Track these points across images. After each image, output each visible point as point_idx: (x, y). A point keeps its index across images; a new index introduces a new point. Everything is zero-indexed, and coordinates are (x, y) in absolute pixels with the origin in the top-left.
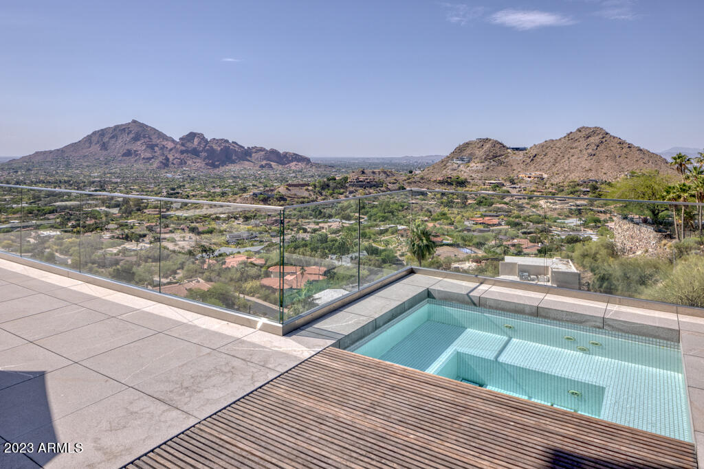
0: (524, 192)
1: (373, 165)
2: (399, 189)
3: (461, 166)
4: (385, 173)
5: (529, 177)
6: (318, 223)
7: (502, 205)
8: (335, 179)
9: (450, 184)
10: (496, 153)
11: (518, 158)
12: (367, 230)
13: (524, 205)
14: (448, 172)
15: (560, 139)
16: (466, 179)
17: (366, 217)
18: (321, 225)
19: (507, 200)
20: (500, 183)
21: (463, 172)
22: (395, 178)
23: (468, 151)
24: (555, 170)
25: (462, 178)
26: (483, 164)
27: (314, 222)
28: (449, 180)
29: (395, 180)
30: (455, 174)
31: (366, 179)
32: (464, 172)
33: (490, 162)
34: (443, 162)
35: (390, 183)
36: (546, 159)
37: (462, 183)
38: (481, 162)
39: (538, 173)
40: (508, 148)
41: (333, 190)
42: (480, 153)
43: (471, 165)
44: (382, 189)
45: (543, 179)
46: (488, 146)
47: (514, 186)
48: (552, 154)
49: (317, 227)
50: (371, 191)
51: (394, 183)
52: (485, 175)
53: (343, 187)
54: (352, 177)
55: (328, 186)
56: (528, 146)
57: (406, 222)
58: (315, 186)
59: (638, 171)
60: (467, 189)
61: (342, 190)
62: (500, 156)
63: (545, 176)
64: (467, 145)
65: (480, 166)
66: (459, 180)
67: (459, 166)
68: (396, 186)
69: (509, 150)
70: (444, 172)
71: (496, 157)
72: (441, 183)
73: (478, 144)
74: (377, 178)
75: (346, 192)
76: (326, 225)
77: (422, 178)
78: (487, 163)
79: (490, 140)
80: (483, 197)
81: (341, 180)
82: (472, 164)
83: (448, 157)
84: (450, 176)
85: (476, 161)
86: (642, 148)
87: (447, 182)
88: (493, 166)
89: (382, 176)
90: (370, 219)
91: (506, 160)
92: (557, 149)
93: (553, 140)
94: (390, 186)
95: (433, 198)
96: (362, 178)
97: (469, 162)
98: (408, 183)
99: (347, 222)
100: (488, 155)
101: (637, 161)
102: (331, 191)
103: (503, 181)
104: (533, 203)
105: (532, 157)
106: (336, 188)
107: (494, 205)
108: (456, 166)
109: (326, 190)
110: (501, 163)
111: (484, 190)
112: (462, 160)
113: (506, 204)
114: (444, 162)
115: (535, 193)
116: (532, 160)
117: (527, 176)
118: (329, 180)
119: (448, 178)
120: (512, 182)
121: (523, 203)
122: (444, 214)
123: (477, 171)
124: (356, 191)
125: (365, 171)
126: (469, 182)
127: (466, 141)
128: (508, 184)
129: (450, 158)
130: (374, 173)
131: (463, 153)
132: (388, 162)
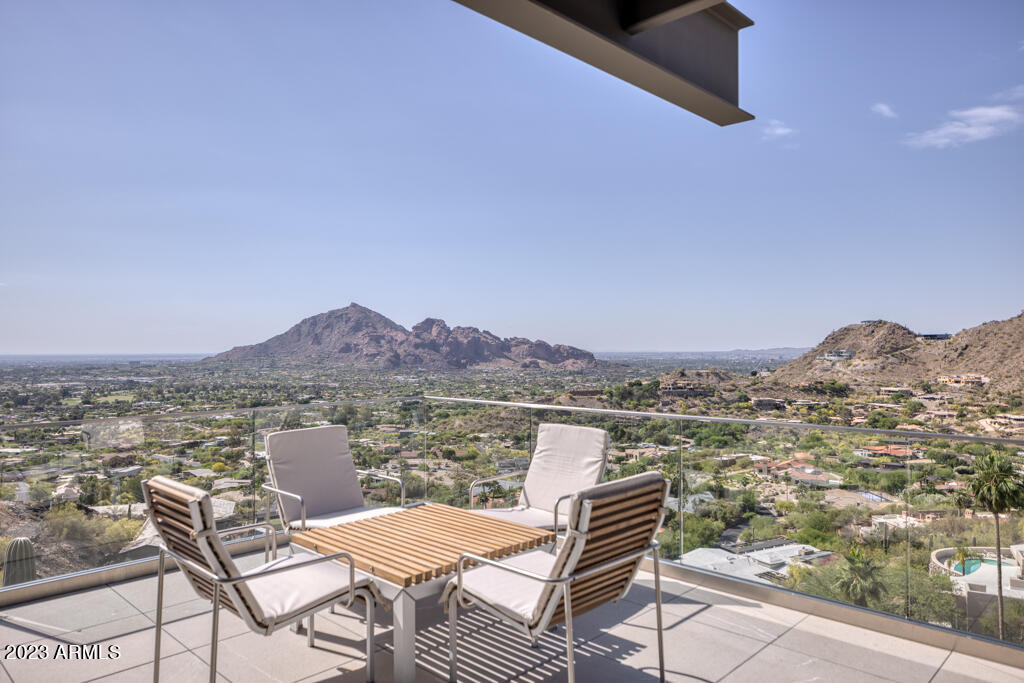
0: (950, 406)
1: (692, 363)
2: (740, 400)
3: (838, 364)
4: (717, 375)
5: (957, 382)
6: (623, 449)
7: (914, 427)
8: (641, 384)
9: (821, 392)
10: (897, 343)
11: (935, 351)
12: (701, 461)
13: (952, 427)
14: (816, 374)
15: (1011, 320)
16: (847, 385)
17: (692, 442)
18: (628, 451)
19: (921, 417)
20: (907, 392)
21: (840, 374)
22: (732, 382)
23: (849, 341)
24: (1003, 370)
25: (841, 382)
26: (875, 361)
27: (617, 448)
28: (819, 386)
29: (733, 385)
30: (827, 377)
31: (688, 385)
32: (843, 374)
33: (887, 358)
34: (806, 358)
35: (725, 390)
36: (986, 353)
37: (841, 391)
38: (872, 358)
39: (972, 376)
40: (916, 336)
41: (639, 400)
42: (870, 344)
43: (854, 363)
44: (713, 399)
45: (982, 385)
46: (881, 332)
47: (931, 396)
48: (996, 344)
49: (623, 454)
50: (696, 402)
51: (731, 391)
52: (878, 378)
53: (654, 395)
54: (666, 381)
55: (630, 394)
56: (953, 332)
57: (759, 449)
58: (611, 395)
60: (849, 400)
61: (652, 401)
62: (903, 348)
63: (985, 380)
64: (846, 331)
65: (870, 364)
66: (836, 386)
67: (833, 365)
68: (735, 395)
69: (919, 339)
70: (809, 373)
71: (897, 350)
72: (807, 390)
73: (864, 329)
74: (705, 382)
75: (658, 404)
76: (636, 452)
77: (776, 384)
78: (881, 359)
79: (885, 323)
80: (880, 414)
81: (649, 385)
82: (856, 362)
83: (814, 351)
84: (819, 380)
85: (863, 356)
87: (816, 389)
88: (892, 364)
89: (713, 381)
90: (699, 444)
91: (915, 355)
92: (1006, 336)
93: (997, 322)
94: (726, 395)
95: (795, 414)
96: (681, 383)
97: (850, 357)
98: (754, 390)
99: (666, 448)
100: (883, 347)
102: (636, 402)
103: (910, 389)
104: (967, 424)
105: (962, 350)
106: (642, 397)
107: (899, 427)
108: (829, 364)
109: (628, 400)
110: (906, 359)
111: (877, 401)
112: (839, 354)
113: (920, 424)
114: (809, 359)
115: (970, 408)
116: (961, 354)
117: (955, 380)
118: (631, 385)
119: (817, 383)
120: (927, 389)
121: (949, 424)
122: (818, 439)
123: (865, 373)
124: (674, 402)
125: (686, 372)
126: (853, 390)
127: (845, 325)
128: (919, 392)
129: (818, 352)
130: (699, 375)
131: (837, 342)
132: (710, 358)
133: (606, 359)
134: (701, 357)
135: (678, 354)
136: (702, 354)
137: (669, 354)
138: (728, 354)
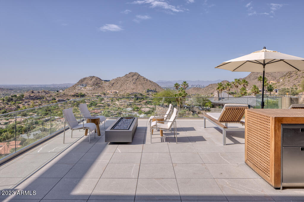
0: (110, 99)
1: (37, 89)
2: (53, 100)
3: (82, 88)
4: (45, 92)
5: (111, 92)
6: (8, 120)
7: (101, 104)
8: (16, 96)
9: (78, 96)
10: (98, 83)
11: (107, 84)
12: (38, 121)
13: (110, 104)
14: (76, 91)
15: (123, 77)
16: (85, 94)
17: (36, 114)
18: (10, 120)
19: (103, 102)
20: (100, 95)
21: (83, 91)
22: (50, 94)
23: (85, 82)
24: (121, 89)
25: (83, 93)
26: (92, 87)
27: (5, 119)
28: (77, 95)
29: (51, 95)
30: (79, 92)
31: (35, 95)
32: (84, 91)
33: (95, 86)
34: (73, 86)
35: (48, 97)
36: (118, 85)
37: (83, 96)
38: (91, 86)
39: (115, 90)
40: (102, 80)
41: (15, 102)
42: (91, 82)
43: (87, 88)
44: (43, 100)
45: (117, 93)
46: (94, 79)
47: (105, 96)
48: (120, 83)
49: (8, 121)
50: (37, 101)
51: (50, 97)
52: (93, 92)
53: (21, 100)
54: (26, 94)
55: (12, 99)
56: (111, 79)
57: (58, 115)
58: (4, 100)
59: (150, 89)
60: (85, 98)
61: (21, 102)
62: (99, 84)
63: (117, 92)
64: (85, 79)
65: (91, 88)
66: (82, 94)
67: (81, 88)
68: (51, 98)
69: (103, 81)
70: (74, 91)
71: (98, 84)
72: (74, 96)
73: (90, 78)
74: (41, 95)
75: (23, 102)
76: (13, 120)
77: (64, 94)
78: (94, 87)
79: (95, 77)
80: (93, 102)
81: (20, 96)
82: (87, 87)
83: (76, 84)
84: (77, 93)
85: (89, 86)
86: (151, 80)
87: (76, 95)
88: (96, 88)
89: (44, 94)
90: (38, 115)
91: (102, 85)
92: (122, 81)
93: (120, 77)
94: (48, 98)
95: (70, 103)
96: (32, 95)
97: (86, 86)
98: (57, 96)
99: (25, 117)
100: (94, 83)
101: (149, 85)
102: (14, 102)
103: (101, 94)
104: (113, 103)
105: (113, 83)
106: (17, 100)
107: (97, 105)
108: (80, 88)
109: (11, 102)
110: (100, 87)
111: (93, 98)
112: (83, 85)
113: (103, 104)
114: (74, 87)
115: (114, 99)
116: (112, 85)
117: (110, 92)
118: (12, 96)
119: (76, 94)
120: (105, 94)
121: (109, 103)
122: (76, 110)
123: (89, 90)
124: (29, 101)
125: (34, 91)
126: (86, 95)
127: (85, 77)
128: (103, 95)
129: (77, 85)
130: (39, 92)
131: (82, 82)
132: (44, 87)
133: (3, 87)
134: (41, 86)
135: (32, 85)
136: (41, 85)
137: (29, 85)
138: (50, 85)
